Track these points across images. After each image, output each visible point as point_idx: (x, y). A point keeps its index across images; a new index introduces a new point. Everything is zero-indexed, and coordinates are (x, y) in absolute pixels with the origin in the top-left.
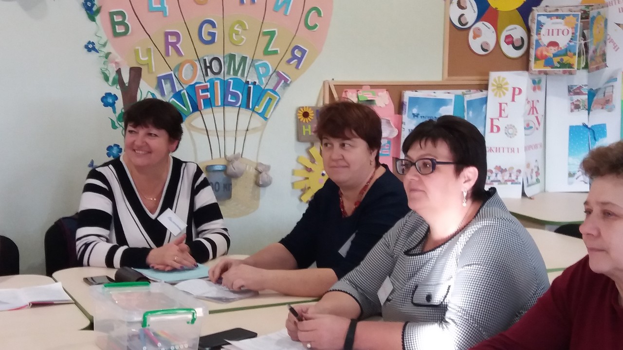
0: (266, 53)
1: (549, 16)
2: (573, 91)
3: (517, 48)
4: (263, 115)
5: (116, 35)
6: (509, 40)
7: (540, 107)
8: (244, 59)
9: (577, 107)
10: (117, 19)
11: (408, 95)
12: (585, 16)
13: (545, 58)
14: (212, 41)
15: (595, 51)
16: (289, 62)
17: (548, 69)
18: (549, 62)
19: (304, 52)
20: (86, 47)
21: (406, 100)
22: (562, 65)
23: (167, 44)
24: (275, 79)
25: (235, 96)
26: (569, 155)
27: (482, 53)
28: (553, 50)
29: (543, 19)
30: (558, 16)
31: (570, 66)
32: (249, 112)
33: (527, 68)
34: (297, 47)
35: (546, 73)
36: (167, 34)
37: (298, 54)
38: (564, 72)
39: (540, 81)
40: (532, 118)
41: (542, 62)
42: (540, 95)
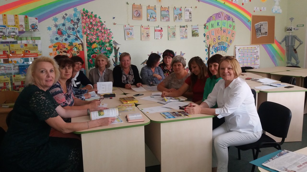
0: (227, 41)
4: (226, 52)
5: (207, 39)
8: (224, 42)
10: (208, 36)
14: (220, 39)
16: (230, 42)
19: (232, 41)
20: (204, 41)
23: (214, 40)
24: (228, 45)
25: (222, 49)
32: (224, 51)
34: (231, 40)
36: (214, 39)
37: (231, 41)
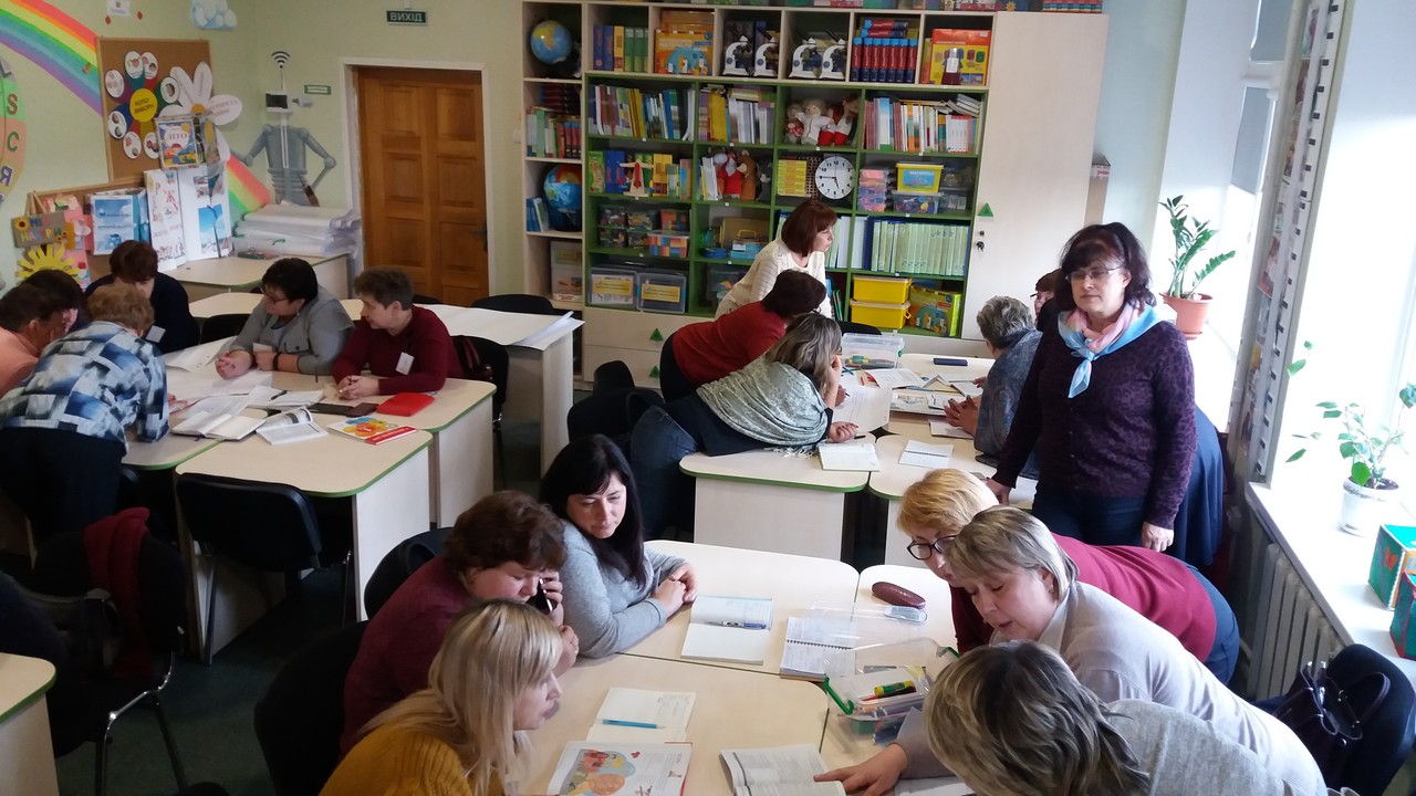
1: (168, 124)
2: (198, 181)
3: (156, 150)
6: (150, 145)
7: (176, 196)
9: (202, 193)
11: (93, 199)
12: (196, 121)
13: (172, 157)
15: (209, 149)
17: (177, 165)
18: (176, 160)
19: (10, 171)
21: (93, 202)
22: (188, 161)
26: (201, 230)
27: (134, 157)
28: (177, 151)
29: (164, 127)
30: (175, 124)
31: (193, 161)
33: (160, 167)
34: (5, 168)
35: (175, 168)
37: (6, 173)
38: (190, 167)
39: (172, 176)
40: (171, 204)
41: (171, 160)
42: (174, 186)
